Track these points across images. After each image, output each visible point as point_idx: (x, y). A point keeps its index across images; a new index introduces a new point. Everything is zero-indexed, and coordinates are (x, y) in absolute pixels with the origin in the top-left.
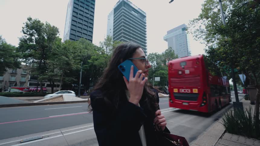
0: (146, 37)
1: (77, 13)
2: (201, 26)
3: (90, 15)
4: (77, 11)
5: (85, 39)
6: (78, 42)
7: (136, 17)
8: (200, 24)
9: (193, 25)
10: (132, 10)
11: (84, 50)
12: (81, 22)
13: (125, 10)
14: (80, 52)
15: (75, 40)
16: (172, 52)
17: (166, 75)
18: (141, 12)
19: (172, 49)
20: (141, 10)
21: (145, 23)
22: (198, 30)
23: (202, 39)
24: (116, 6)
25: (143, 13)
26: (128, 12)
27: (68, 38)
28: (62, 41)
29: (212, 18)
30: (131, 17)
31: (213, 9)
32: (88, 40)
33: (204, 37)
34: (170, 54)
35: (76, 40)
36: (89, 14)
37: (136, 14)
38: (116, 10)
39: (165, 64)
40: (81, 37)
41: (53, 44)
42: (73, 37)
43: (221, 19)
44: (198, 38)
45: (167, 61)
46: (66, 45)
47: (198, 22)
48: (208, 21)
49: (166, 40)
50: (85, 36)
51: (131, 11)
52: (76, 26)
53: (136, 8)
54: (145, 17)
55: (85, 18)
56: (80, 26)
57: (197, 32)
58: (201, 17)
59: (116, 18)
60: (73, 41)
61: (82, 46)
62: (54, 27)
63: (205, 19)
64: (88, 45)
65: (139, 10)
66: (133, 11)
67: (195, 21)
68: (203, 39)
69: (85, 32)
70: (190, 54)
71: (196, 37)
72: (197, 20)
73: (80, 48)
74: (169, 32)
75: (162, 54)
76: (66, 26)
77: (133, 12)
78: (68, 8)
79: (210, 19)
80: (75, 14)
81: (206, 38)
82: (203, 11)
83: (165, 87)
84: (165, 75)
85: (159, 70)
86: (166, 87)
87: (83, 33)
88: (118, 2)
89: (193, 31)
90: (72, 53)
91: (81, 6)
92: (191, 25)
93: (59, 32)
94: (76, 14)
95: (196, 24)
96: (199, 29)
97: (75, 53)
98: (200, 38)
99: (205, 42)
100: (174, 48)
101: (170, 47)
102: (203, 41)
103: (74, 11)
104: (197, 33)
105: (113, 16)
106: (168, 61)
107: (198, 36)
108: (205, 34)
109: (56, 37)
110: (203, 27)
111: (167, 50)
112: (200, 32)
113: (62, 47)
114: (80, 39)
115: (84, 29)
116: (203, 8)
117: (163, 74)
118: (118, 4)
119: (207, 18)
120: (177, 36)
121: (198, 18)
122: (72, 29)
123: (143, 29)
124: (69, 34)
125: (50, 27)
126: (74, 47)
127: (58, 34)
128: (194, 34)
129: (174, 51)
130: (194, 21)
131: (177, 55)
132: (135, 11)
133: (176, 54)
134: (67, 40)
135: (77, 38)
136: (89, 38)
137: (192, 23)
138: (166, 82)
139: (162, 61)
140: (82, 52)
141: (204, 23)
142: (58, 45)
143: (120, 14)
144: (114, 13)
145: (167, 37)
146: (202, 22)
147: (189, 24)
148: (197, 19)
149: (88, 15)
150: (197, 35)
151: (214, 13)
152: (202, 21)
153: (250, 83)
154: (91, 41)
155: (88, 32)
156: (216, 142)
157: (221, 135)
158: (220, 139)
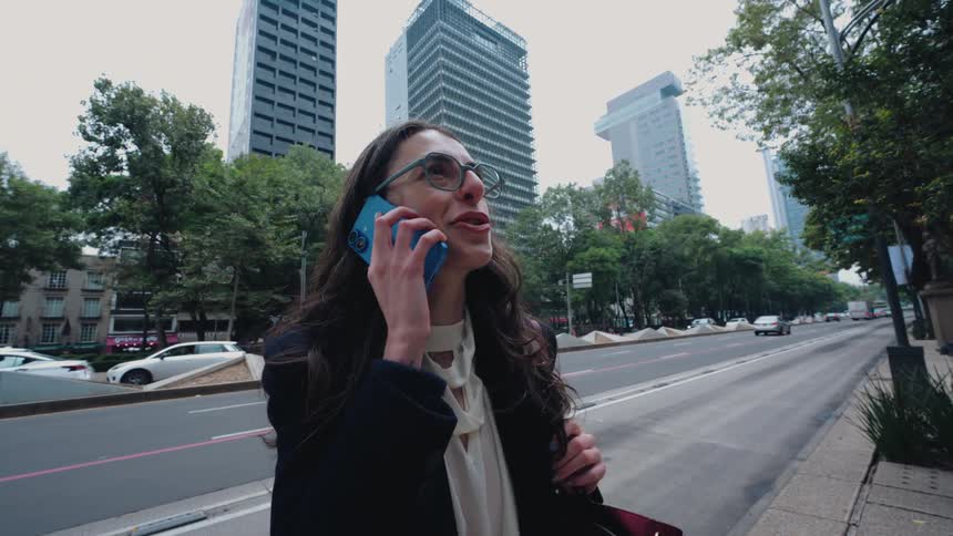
0: (531, 129)
1: (273, 54)
2: (735, 75)
3: (322, 58)
4: (270, 45)
5: (310, 146)
6: (285, 160)
7: (489, 56)
8: (733, 69)
9: (709, 75)
10: (474, 30)
11: (309, 188)
12: (288, 84)
13: (449, 34)
14: (297, 197)
15: (270, 154)
16: (631, 176)
17: (613, 263)
18: (506, 35)
19: (630, 166)
20: (506, 29)
21: (526, 77)
22: (726, 91)
23: (742, 122)
24: (414, 19)
25: (513, 40)
26: (460, 40)
27: (246, 149)
28: (226, 158)
29: (778, 45)
30: (472, 57)
31: (778, 10)
32: (319, 149)
33: (751, 115)
34: (622, 185)
35: (276, 155)
36: (315, 54)
37: (489, 46)
38: (414, 33)
39: (607, 223)
40: (292, 142)
41: (194, 171)
42: (264, 143)
43: (808, 47)
44: (730, 121)
45: (614, 213)
46: (239, 173)
47: (727, 59)
48: (762, 57)
49: (604, 135)
50: (308, 139)
51: (469, 35)
52: (271, 102)
53: (489, 24)
54: (522, 53)
55: (303, 69)
56: (288, 99)
57: (725, 97)
58: (737, 41)
59: (418, 62)
60: (264, 156)
61: (300, 174)
62: (192, 109)
63: (749, 49)
64: (323, 169)
65: (499, 31)
66: (477, 33)
67: (713, 59)
68: (747, 124)
69: (307, 122)
70: (696, 180)
71: (721, 115)
72: (722, 54)
73: (292, 183)
74: (613, 106)
75: (596, 186)
76: (235, 105)
77: (478, 37)
78: (239, 37)
79: (768, 48)
80: (266, 59)
81: (760, 118)
82: (742, 17)
83: (609, 309)
84: (610, 265)
85: (587, 249)
86: (612, 307)
87: (300, 127)
88: (420, 5)
89: (708, 95)
90: (267, 200)
91: (285, 27)
92: (699, 73)
93: (213, 129)
94: (269, 57)
95: (718, 69)
96: (730, 86)
97: (276, 200)
98: (734, 121)
99: (754, 133)
100: (636, 165)
101: (623, 161)
102: (748, 131)
103: (260, 49)
104: (723, 104)
105: (403, 56)
106: (618, 210)
107: (729, 114)
108: (752, 102)
109: (203, 147)
110: (747, 81)
111: (613, 172)
112: (736, 97)
113: (230, 181)
114: (292, 150)
115: (301, 111)
116: (743, 6)
117: (602, 260)
118: (422, 10)
119: (759, 44)
120: (641, 117)
121: (724, 45)
122: (256, 115)
123: (517, 97)
124: (247, 132)
125: (180, 108)
126: (271, 181)
127: (212, 136)
128: (712, 108)
129: (636, 173)
130: (708, 59)
131: (649, 189)
132: (483, 32)
133: (645, 186)
134: (242, 156)
135: (277, 146)
136: (323, 142)
137: (701, 64)
138: (614, 289)
139: (597, 214)
140: (302, 194)
141: (748, 64)
142: (213, 176)
143: (432, 48)
144: (410, 47)
145: (607, 123)
146: (739, 61)
147: (694, 70)
148: (721, 51)
149: (314, 58)
150: (724, 110)
151: (785, 22)
152: (741, 55)
153: (934, 277)
154: (332, 153)
155: (318, 121)
156: (855, 495)
157: (865, 471)
158: (867, 487)
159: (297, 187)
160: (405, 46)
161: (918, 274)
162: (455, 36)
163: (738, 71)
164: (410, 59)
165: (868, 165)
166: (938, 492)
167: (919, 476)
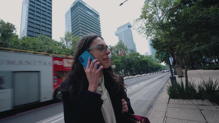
0: (101, 33)
1: (34, 11)
2: (142, 24)
3: (48, 13)
4: (33, 8)
5: (45, 35)
6: (38, 38)
7: (91, 16)
8: (141, 23)
9: (137, 24)
10: (87, 10)
11: (45, 46)
12: (38, 19)
13: (81, 10)
14: (41, 48)
15: (33, 36)
16: (122, 44)
17: (119, 62)
18: (94, 11)
19: (122, 42)
20: (95, 10)
21: (100, 21)
22: (140, 27)
23: (143, 33)
24: (72, 6)
25: (96, 13)
26: (84, 12)
27: (26, 35)
28: (19, 37)
29: (149, 19)
30: (87, 16)
31: (149, 12)
32: (47, 36)
33: (145, 32)
34: (121, 46)
35: (35, 37)
36: (46, 12)
37: (91, 14)
38: (73, 9)
39: (118, 54)
40: (40, 34)
41: (9, 40)
42: (31, 34)
43: (154, 19)
44: (141, 33)
45: (119, 52)
46: (23, 41)
47: (140, 21)
48: (146, 21)
49: (117, 35)
50: (44, 33)
51: (86, 11)
52: (33, 23)
53: (91, 9)
54: (98, 16)
55: (42, 15)
56: (38, 23)
57: (140, 28)
58: (142, 17)
59: (74, 16)
60: (31, 37)
61: (42, 42)
62: (8, 24)
63: (144, 19)
64: (48, 41)
65: (93, 10)
66: (88, 11)
67: (137, 21)
68: (144, 34)
69: (44, 29)
70: (135, 45)
71: (139, 32)
72: (139, 20)
73: (40, 44)
74: (118, 29)
75: (116, 46)
77: (88, 12)
78: (24, 5)
79: (147, 19)
80: (32, 12)
81: (146, 33)
82: (143, 13)
83: (119, 73)
84: (119, 63)
85: (114, 59)
86: (120, 72)
87: (42, 30)
88: (74, 3)
89: (137, 28)
90: (32, 49)
91: (37, 4)
92: (135, 23)
93: (15, 29)
94: (33, 11)
95: (138, 22)
96: (141, 26)
97: (35, 49)
98: (142, 33)
99: (145, 36)
100: (123, 41)
101: (121, 41)
102: (144, 35)
103: (30, 9)
104: (140, 30)
105: (70, 14)
106: (120, 51)
107: (141, 32)
108: (145, 30)
109: (12, 34)
110: (144, 25)
111: (119, 43)
112: (142, 28)
113: (20, 43)
114: (39, 36)
115: (42, 26)
116: (143, 10)
117: (117, 62)
118: (74, 4)
119: (146, 18)
120: (124, 32)
121: (139, 18)
122: (29, 26)
123: (98, 26)
124: (26, 31)
125: (4, 23)
126: (33, 43)
127: (15, 31)
128: (138, 30)
129: (123, 43)
130: (137, 20)
131: (126, 46)
132: (89, 11)
133: (125, 46)
134: (24, 37)
135: (35, 35)
136: (49, 34)
137: (135, 21)
138: (120, 68)
139: (116, 52)
140: (42, 47)
141: (144, 22)
142: (15, 42)
143: (77, 13)
144: (71, 12)
145: (117, 33)
146: (142, 21)
147: (134, 22)
148: (139, 19)
149: (46, 13)
150: (140, 31)
151: (150, 14)
152: (142, 20)
153: (177, 63)
154: (51, 37)
155: (47, 29)
156: (167, 106)
157: (168, 101)
158: (168, 104)
159: (41, 45)
160: (70, 12)
161: (174, 63)
162: (82, 11)
163: (142, 23)
164: (71, 15)
165: (166, 42)
166: (179, 103)
167: (176, 101)
